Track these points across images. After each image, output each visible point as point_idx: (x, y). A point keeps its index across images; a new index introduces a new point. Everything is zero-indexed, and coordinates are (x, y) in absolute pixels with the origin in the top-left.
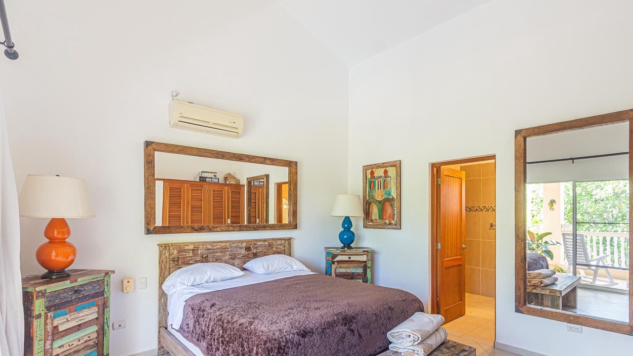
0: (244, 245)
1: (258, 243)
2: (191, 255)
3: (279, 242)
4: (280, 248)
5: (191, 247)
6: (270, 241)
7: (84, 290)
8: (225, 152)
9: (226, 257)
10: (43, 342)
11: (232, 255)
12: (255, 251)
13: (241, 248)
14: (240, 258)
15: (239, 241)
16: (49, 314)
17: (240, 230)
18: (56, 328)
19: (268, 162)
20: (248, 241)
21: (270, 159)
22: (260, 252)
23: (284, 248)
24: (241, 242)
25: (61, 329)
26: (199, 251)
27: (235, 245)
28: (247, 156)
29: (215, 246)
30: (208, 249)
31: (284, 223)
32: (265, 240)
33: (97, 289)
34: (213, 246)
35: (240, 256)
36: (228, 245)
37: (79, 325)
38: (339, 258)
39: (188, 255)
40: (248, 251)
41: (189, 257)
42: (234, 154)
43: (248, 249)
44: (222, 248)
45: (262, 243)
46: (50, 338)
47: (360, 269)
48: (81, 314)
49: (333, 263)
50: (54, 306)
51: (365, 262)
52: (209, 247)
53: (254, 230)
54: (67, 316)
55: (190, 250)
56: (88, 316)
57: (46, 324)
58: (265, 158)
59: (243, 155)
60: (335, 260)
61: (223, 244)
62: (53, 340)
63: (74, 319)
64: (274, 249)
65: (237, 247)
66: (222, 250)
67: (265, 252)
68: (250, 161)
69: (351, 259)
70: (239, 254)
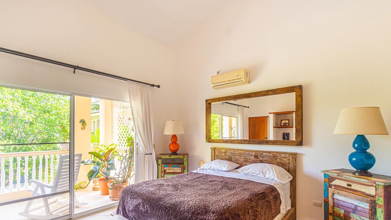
0: (253, 153)
1: (264, 154)
2: (224, 155)
3: (283, 155)
4: (284, 160)
5: (224, 151)
6: (275, 154)
7: (175, 160)
8: (239, 95)
9: (242, 160)
10: (161, 173)
11: (245, 159)
12: (261, 159)
13: (251, 155)
14: (250, 162)
15: (250, 151)
16: (163, 165)
17: (249, 143)
18: (165, 170)
19: (271, 93)
20: (256, 151)
21: (271, 90)
22: (266, 160)
23: (288, 161)
24: (252, 151)
25: (167, 171)
26: (228, 154)
27: (247, 153)
28: (254, 93)
29: (235, 152)
30: (232, 153)
31: (291, 140)
32: (270, 152)
33: (180, 161)
34: (234, 152)
35: (250, 161)
36: (243, 152)
37: (174, 172)
38: (336, 182)
39: (222, 155)
40: (256, 158)
41: (223, 156)
42: (245, 94)
43: (256, 157)
44: (239, 154)
45: (268, 154)
46: (163, 173)
47: (365, 204)
48: (174, 169)
49: (330, 186)
50: (164, 163)
51: (373, 196)
52: (232, 152)
53: (258, 144)
54: (169, 168)
55: (223, 152)
56: (177, 171)
57: (162, 168)
58: (268, 91)
59: (251, 93)
60: (332, 183)
61: (240, 151)
62: (164, 174)
63: (171, 169)
64: (278, 160)
65: (248, 154)
66: (239, 155)
67: (270, 161)
68: (255, 96)
69: (353, 187)
70: (250, 159)
